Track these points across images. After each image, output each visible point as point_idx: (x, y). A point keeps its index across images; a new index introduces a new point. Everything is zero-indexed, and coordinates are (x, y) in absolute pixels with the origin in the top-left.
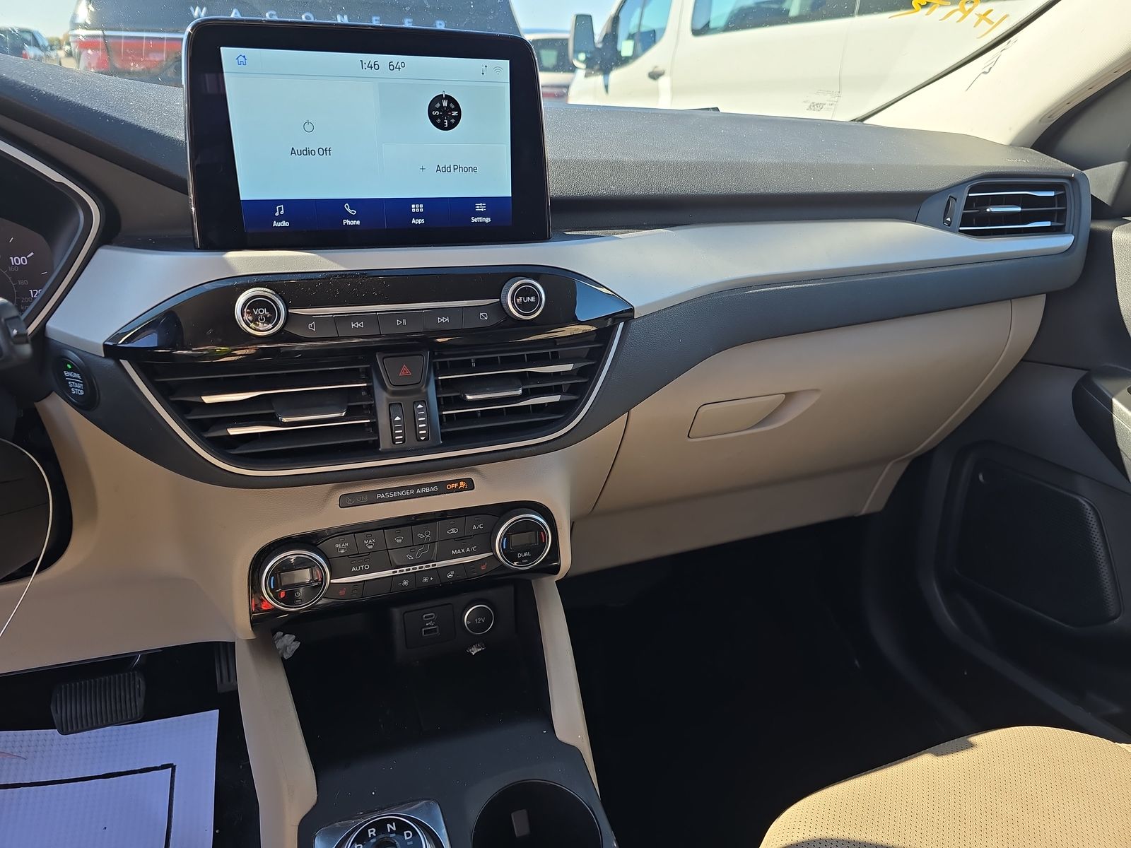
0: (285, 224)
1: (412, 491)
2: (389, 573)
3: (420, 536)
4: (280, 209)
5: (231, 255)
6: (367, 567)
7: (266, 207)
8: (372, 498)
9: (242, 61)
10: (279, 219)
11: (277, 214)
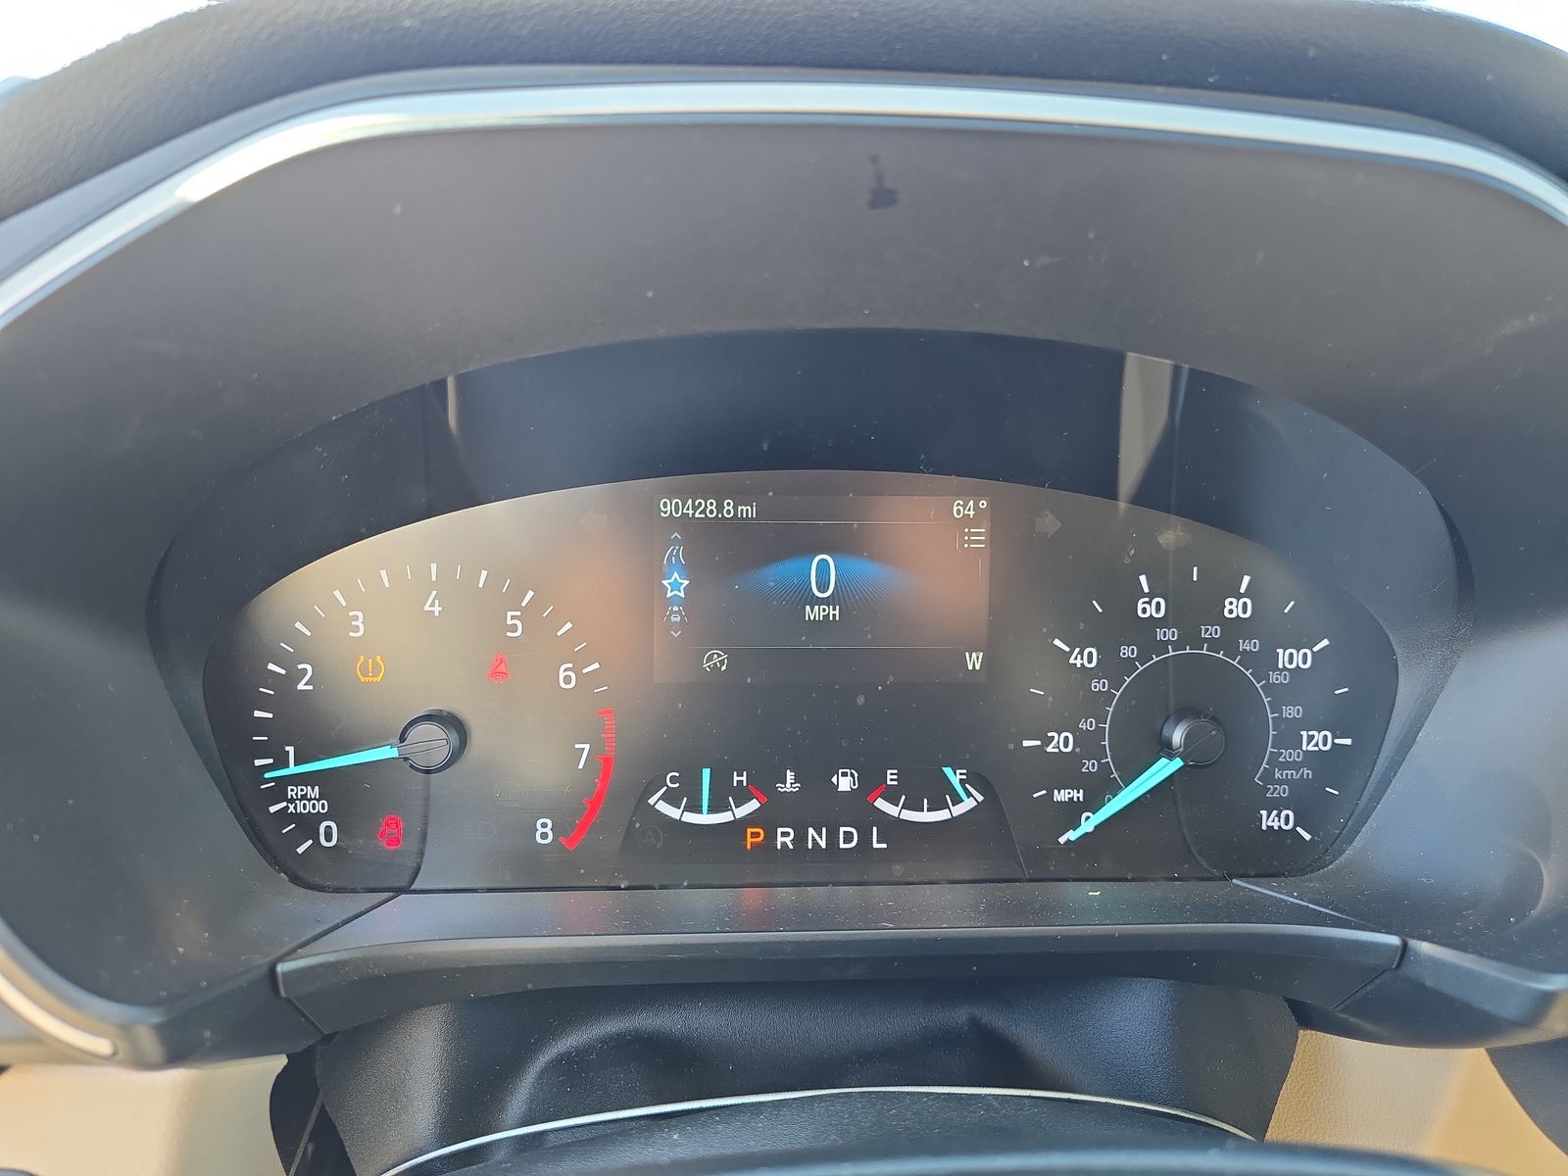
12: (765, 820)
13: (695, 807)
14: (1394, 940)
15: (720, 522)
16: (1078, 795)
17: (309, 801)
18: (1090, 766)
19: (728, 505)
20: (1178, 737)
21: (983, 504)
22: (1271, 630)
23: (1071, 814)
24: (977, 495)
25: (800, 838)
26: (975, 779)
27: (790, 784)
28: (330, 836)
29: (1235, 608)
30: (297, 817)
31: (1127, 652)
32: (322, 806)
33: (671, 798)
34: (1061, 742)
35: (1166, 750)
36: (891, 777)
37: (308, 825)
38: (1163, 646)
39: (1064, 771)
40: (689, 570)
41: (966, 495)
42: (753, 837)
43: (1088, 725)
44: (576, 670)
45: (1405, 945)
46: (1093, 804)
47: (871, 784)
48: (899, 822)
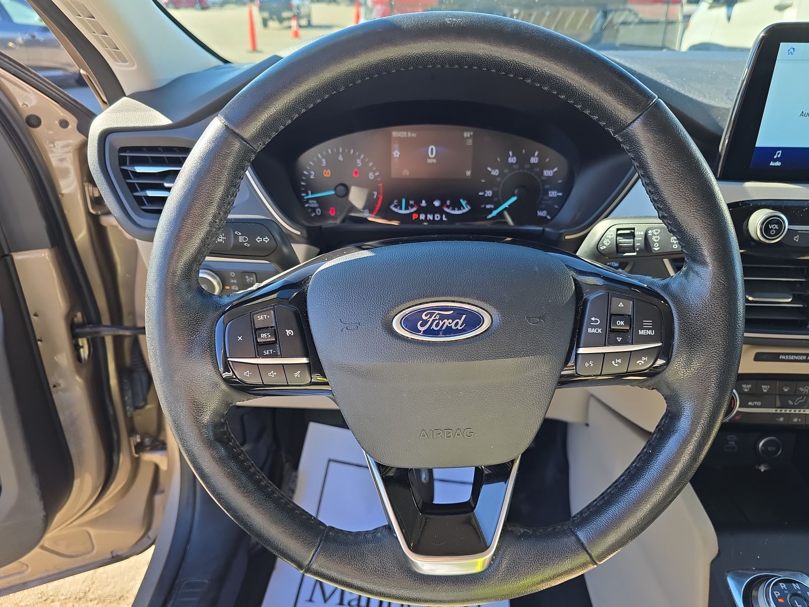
0: (778, 164)
1: (805, 357)
2: (773, 410)
3: (801, 389)
4: (779, 154)
5: (748, 184)
6: (759, 403)
7: (770, 152)
8: (775, 358)
9: (791, 52)
10: (775, 161)
11: (775, 157)
12: (418, 212)
13: (401, 209)
14: (541, 229)
15: (407, 138)
16: (492, 206)
17: (314, 204)
18: (495, 199)
19: (409, 133)
20: (516, 192)
21: (472, 133)
22: (542, 165)
23: (491, 211)
24: (470, 131)
25: (426, 217)
26: (468, 203)
27: (424, 204)
28: (319, 212)
29: (534, 160)
30: (312, 208)
31: (506, 171)
32: (317, 205)
33: (396, 206)
34: (489, 193)
35: (514, 195)
36: (448, 202)
37: (314, 209)
38: (515, 170)
39: (489, 200)
40: (399, 150)
41: (467, 131)
42: (415, 216)
43: (496, 189)
44: (374, 174)
45: (544, 230)
46: (496, 208)
47: (443, 203)
48: (450, 213)
